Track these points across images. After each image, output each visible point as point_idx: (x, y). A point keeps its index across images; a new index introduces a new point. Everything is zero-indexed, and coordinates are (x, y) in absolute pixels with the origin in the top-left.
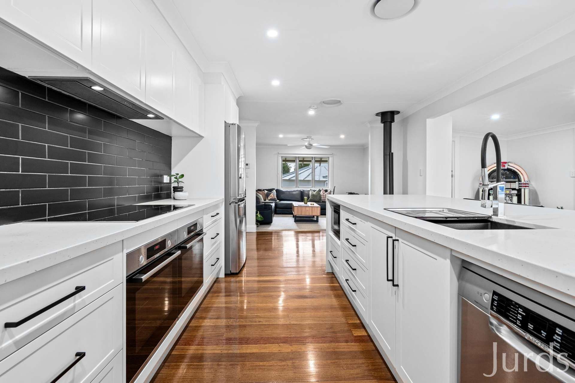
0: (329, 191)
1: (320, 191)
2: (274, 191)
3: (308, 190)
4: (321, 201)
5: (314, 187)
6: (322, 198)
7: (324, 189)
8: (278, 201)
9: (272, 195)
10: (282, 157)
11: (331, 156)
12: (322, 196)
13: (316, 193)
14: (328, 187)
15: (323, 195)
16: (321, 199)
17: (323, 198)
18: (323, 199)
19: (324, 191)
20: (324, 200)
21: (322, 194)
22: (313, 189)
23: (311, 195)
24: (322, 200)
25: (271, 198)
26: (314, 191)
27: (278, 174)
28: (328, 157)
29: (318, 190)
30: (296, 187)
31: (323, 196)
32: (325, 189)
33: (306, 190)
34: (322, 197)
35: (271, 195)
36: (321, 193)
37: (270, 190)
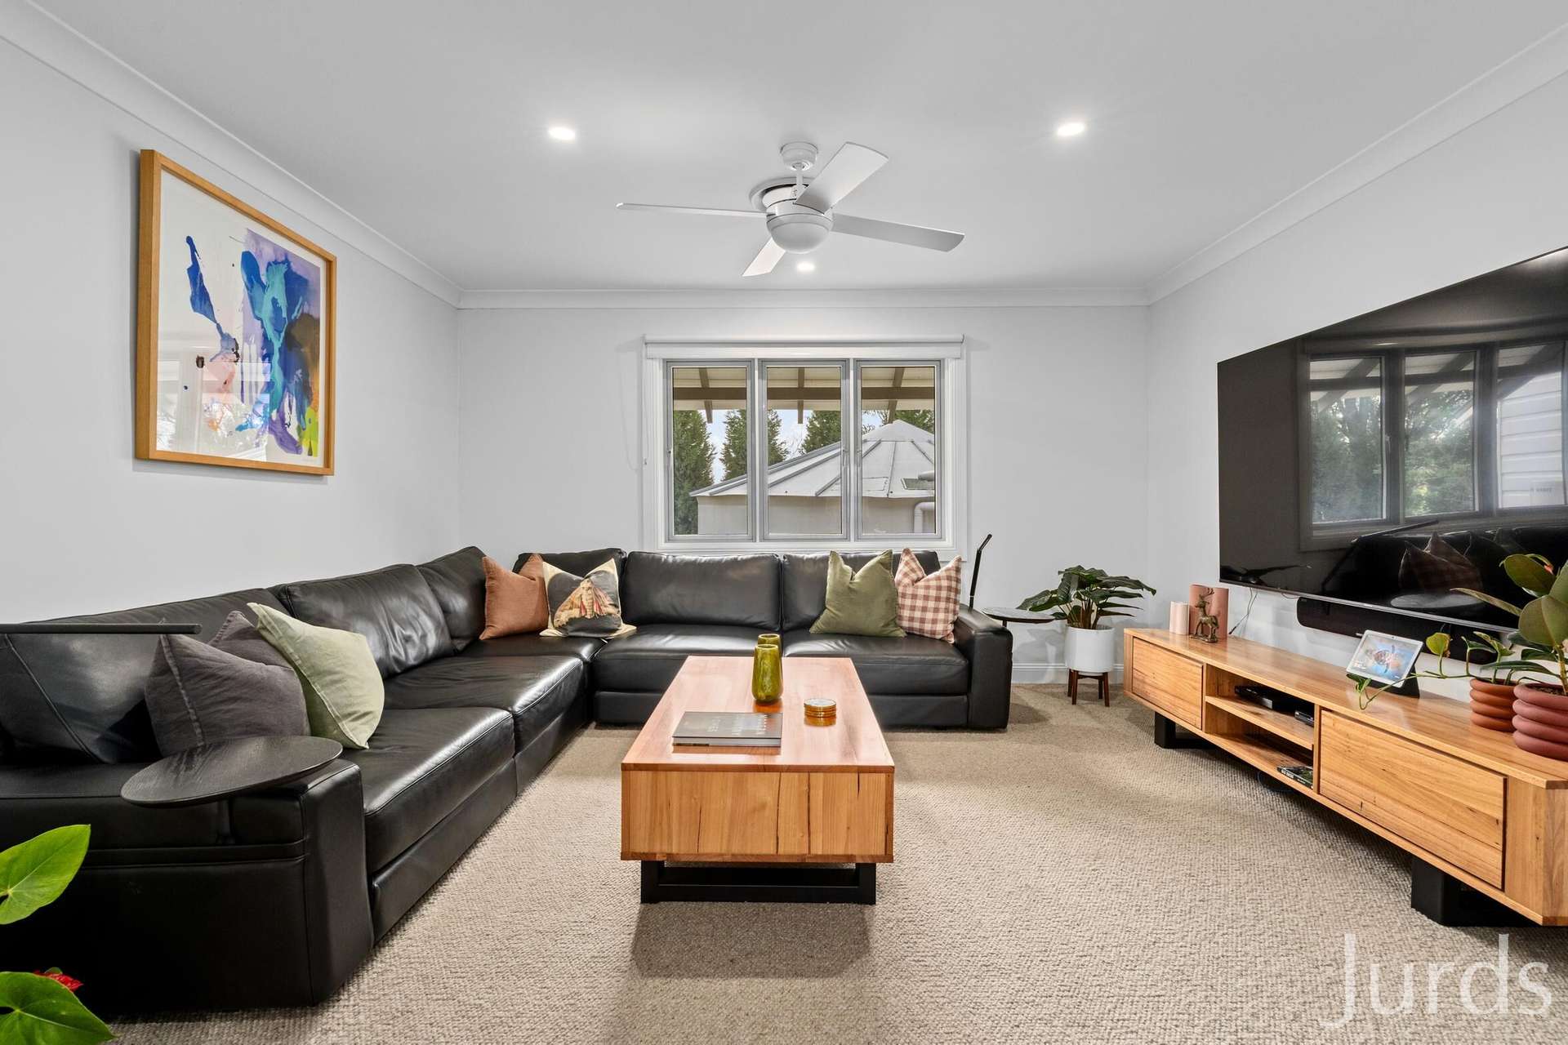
0: (951, 564)
1: (892, 562)
2: (610, 567)
3: (819, 555)
4: (901, 633)
5: (858, 539)
6: (906, 613)
7: (921, 546)
8: (626, 629)
9: (583, 592)
10: (667, 362)
11: (955, 351)
12: (904, 596)
13: (863, 577)
14: (941, 538)
15: (909, 591)
16: (900, 618)
17: (913, 608)
18: (911, 619)
19: (916, 565)
20: (916, 625)
21: (907, 581)
22: (853, 547)
23: (834, 591)
24: (905, 624)
25: (576, 613)
26: (856, 562)
27: (642, 462)
28: (940, 361)
29: (879, 555)
30: (753, 539)
31: (914, 597)
32: (920, 551)
33: (807, 556)
34: (903, 607)
35: (574, 596)
36: (898, 576)
37: (580, 564)
